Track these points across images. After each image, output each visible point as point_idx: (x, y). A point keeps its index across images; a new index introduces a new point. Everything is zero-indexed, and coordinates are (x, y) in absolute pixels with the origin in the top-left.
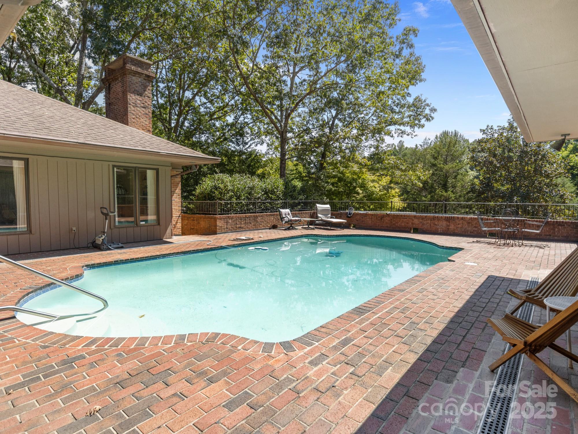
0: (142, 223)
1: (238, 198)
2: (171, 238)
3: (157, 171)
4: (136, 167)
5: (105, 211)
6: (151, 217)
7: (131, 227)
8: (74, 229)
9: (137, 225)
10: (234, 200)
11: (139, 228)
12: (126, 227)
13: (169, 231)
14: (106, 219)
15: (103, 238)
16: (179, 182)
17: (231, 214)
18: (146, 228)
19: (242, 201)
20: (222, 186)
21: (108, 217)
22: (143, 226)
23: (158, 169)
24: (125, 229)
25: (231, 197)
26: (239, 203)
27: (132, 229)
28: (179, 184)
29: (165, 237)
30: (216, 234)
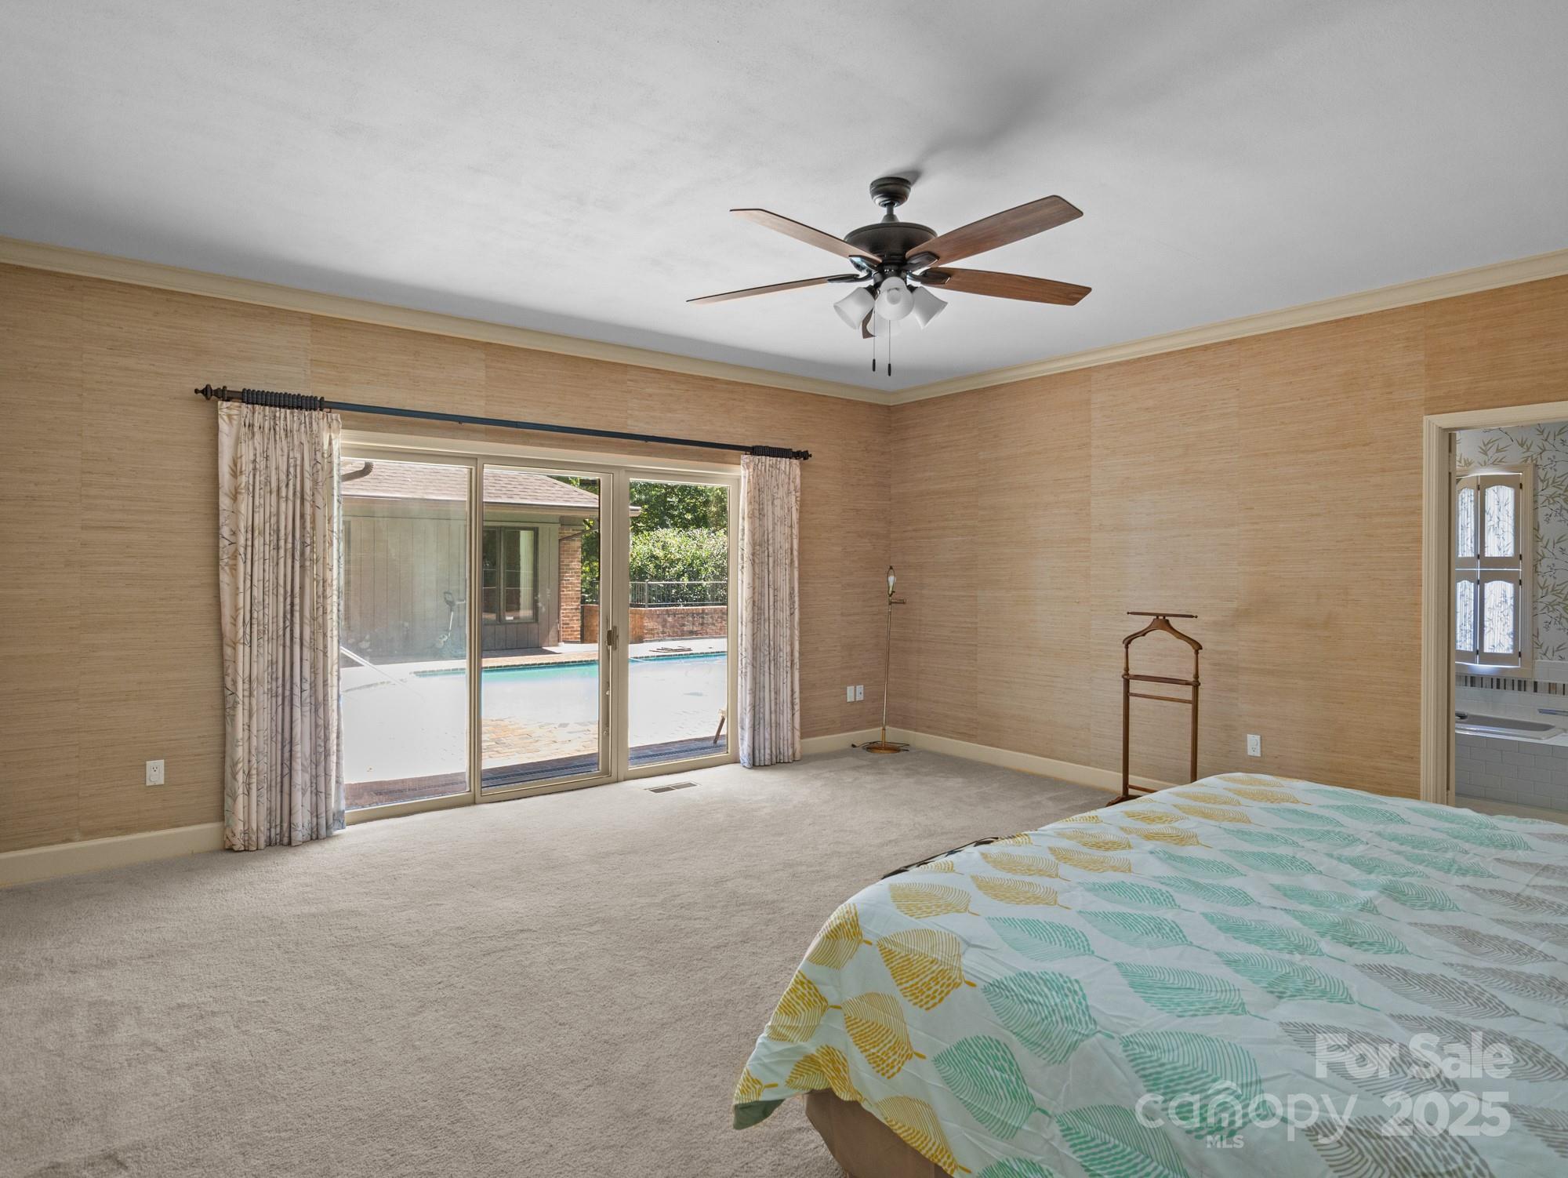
0: (509, 618)
1: (695, 575)
2: (557, 645)
3: (536, 531)
4: (501, 527)
5: (450, 598)
6: (525, 613)
7: (490, 624)
9: (500, 621)
10: (685, 581)
11: (504, 626)
13: (552, 633)
14: (451, 610)
15: (445, 639)
16: (579, 547)
17: (679, 605)
18: (514, 627)
19: (702, 582)
20: (660, 553)
21: (455, 608)
22: (512, 624)
23: (537, 528)
25: (679, 576)
26: (694, 585)
27: (492, 627)
28: (577, 552)
29: (545, 643)
30: (642, 642)
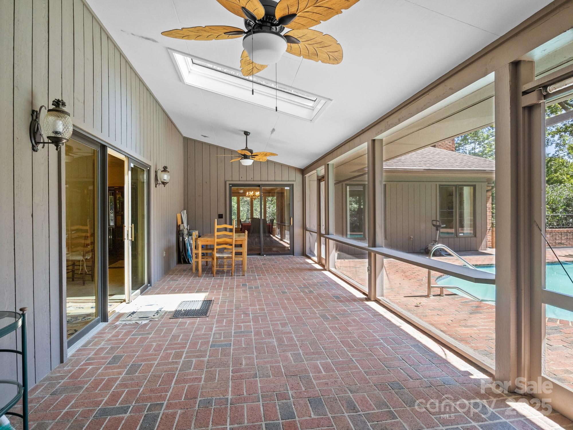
0: (460, 234)
2: (485, 250)
3: (474, 187)
4: (457, 185)
6: (467, 230)
7: (451, 238)
8: (412, 237)
9: (457, 236)
11: (458, 239)
12: (448, 238)
13: (484, 243)
14: (437, 230)
18: (463, 239)
21: (439, 229)
22: (462, 237)
23: (475, 185)
24: (447, 239)
27: (453, 239)
28: (489, 198)
29: (480, 249)
